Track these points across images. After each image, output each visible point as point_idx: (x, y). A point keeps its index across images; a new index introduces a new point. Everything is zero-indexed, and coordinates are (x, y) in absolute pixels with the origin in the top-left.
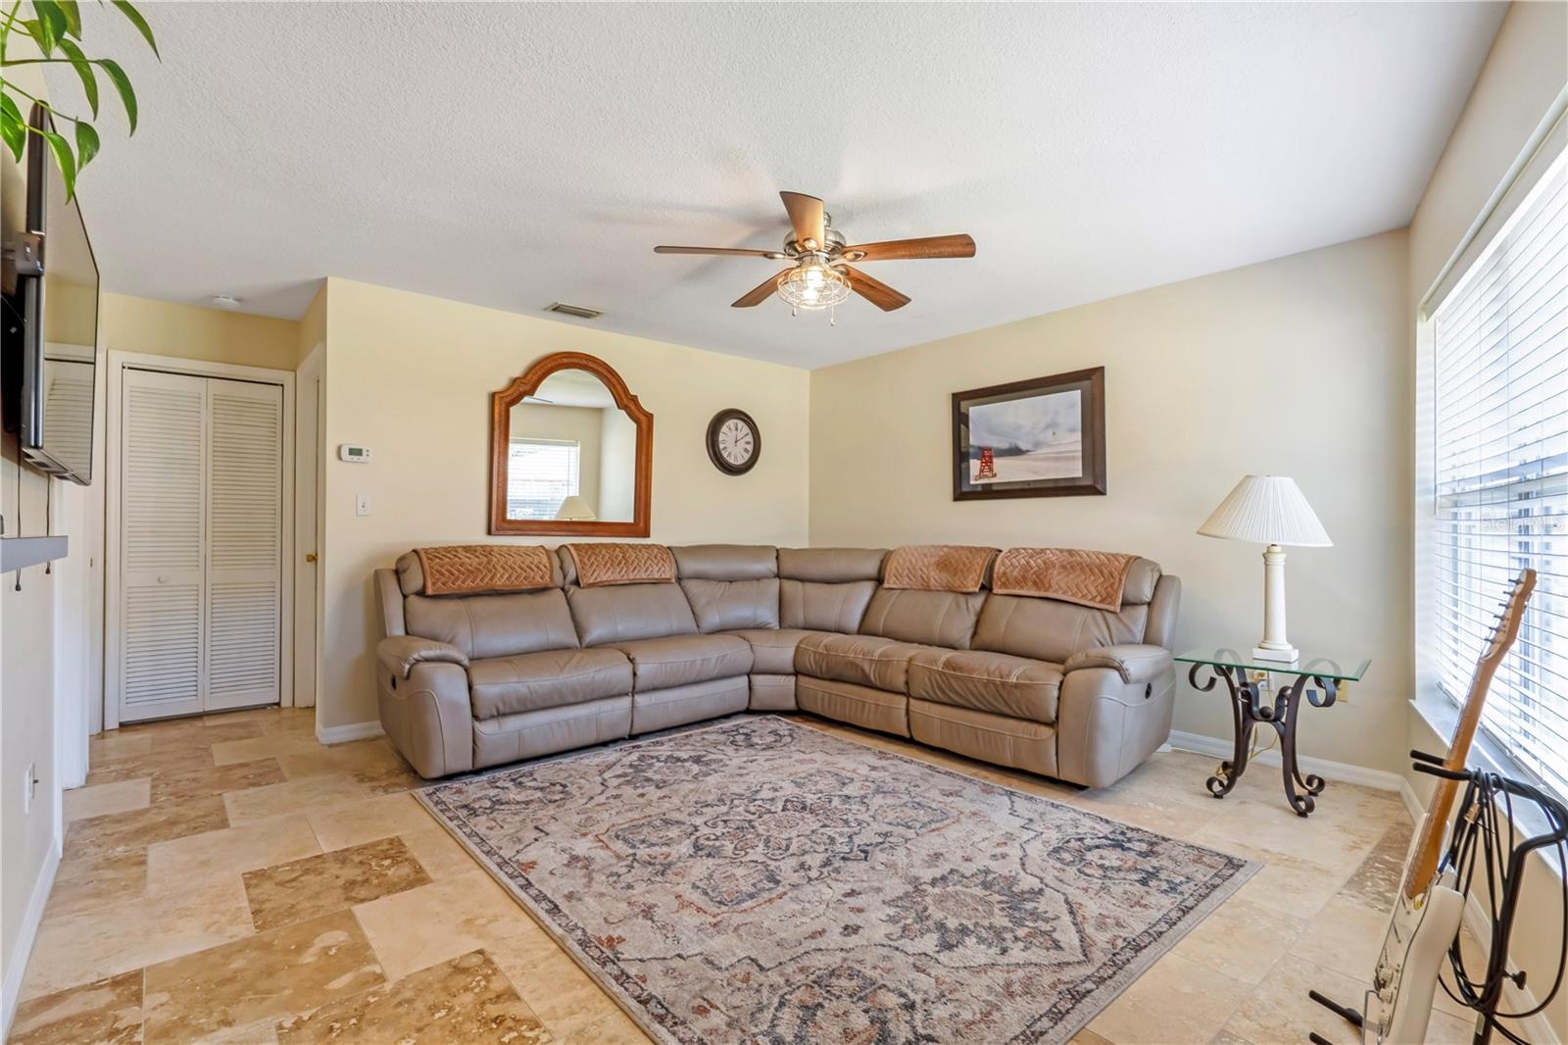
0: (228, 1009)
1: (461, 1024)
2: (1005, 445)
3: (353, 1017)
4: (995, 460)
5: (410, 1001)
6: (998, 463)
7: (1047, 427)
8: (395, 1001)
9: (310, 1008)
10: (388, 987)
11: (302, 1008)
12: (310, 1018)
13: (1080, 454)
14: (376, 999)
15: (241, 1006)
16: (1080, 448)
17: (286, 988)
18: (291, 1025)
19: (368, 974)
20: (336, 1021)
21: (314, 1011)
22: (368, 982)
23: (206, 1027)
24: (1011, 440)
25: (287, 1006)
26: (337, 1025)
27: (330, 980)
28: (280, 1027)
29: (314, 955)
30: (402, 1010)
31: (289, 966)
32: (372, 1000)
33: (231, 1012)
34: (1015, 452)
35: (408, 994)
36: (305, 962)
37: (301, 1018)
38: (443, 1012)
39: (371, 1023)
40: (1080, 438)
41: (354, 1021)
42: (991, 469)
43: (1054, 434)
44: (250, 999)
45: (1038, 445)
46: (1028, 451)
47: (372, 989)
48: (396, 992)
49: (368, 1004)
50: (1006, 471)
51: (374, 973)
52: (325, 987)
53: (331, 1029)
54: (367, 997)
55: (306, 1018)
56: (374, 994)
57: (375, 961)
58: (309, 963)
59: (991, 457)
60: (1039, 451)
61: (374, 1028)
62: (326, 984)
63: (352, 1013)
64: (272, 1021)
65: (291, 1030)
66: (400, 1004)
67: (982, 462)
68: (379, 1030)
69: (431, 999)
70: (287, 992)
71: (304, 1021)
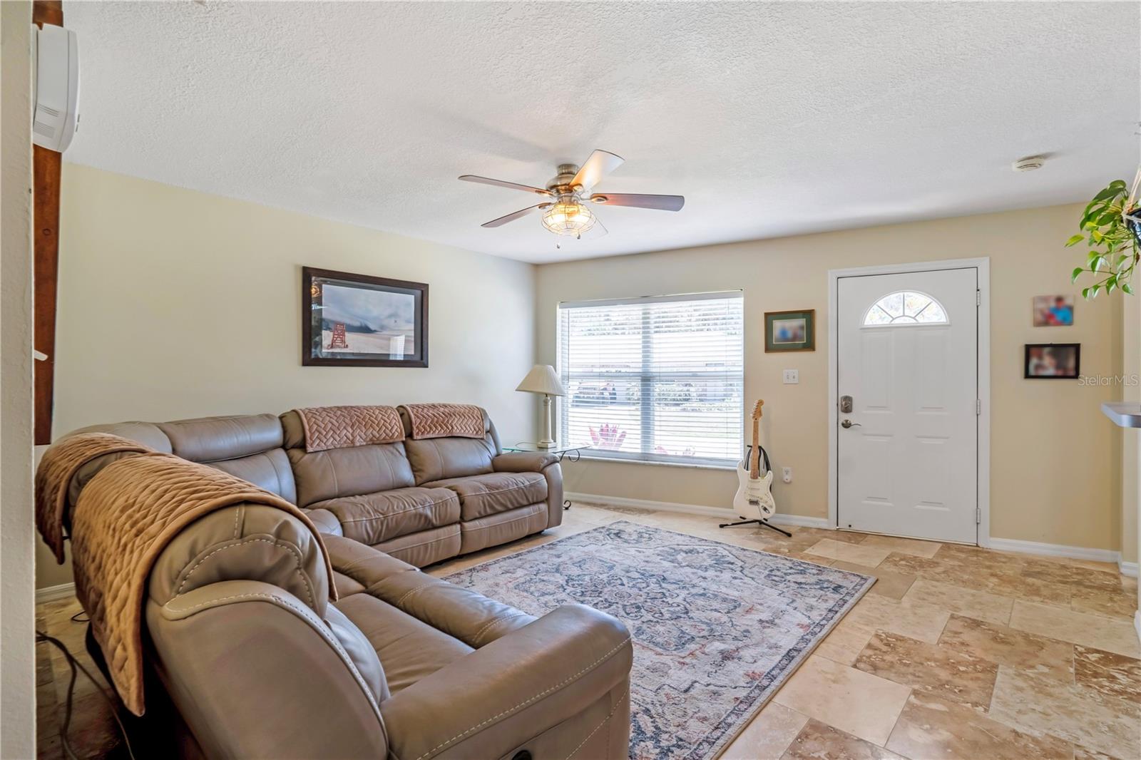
0: (1013, 741)
1: (903, 654)
2: (357, 324)
3: (945, 688)
4: (347, 334)
5: (914, 675)
6: (349, 337)
7: (390, 316)
8: (919, 679)
9: (965, 707)
10: (916, 687)
11: (968, 709)
12: (967, 703)
13: (413, 339)
14: (927, 686)
15: (1004, 736)
16: (413, 335)
17: (971, 727)
18: (980, 707)
19: (919, 699)
20: (955, 692)
21: (963, 704)
22: (923, 696)
23: (1030, 740)
24: (362, 321)
25: (976, 717)
26: (956, 690)
27: (942, 712)
28: (986, 710)
29: (940, 734)
30: (921, 675)
31: (961, 738)
32: (930, 688)
33: (1011, 738)
34: (365, 330)
35: (910, 677)
36: (949, 734)
37: (973, 707)
38: (904, 661)
39: (939, 680)
40: (413, 328)
41: (947, 686)
42: (343, 341)
43: (396, 321)
44: (997, 736)
45: (383, 328)
46: (375, 331)
47: (925, 691)
48: (914, 682)
49: (933, 687)
50: (356, 344)
51: (915, 697)
52: (947, 710)
53: (960, 691)
54: (931, 691)
55: (970, 704)
56: (926, 689)
57: (908, 703)
58: (947, 731)
59: (343, 332)
60: (385, 332)
61: (940, 678)
62: (946, 712)
63: (944, 689)
64: (989, 716)
65: (981, 705)
66: (918, 677)
67: (334, 335)
68: (939, 676)
69: (903, 669)
70: (972, 724)
71: (972, 703)
